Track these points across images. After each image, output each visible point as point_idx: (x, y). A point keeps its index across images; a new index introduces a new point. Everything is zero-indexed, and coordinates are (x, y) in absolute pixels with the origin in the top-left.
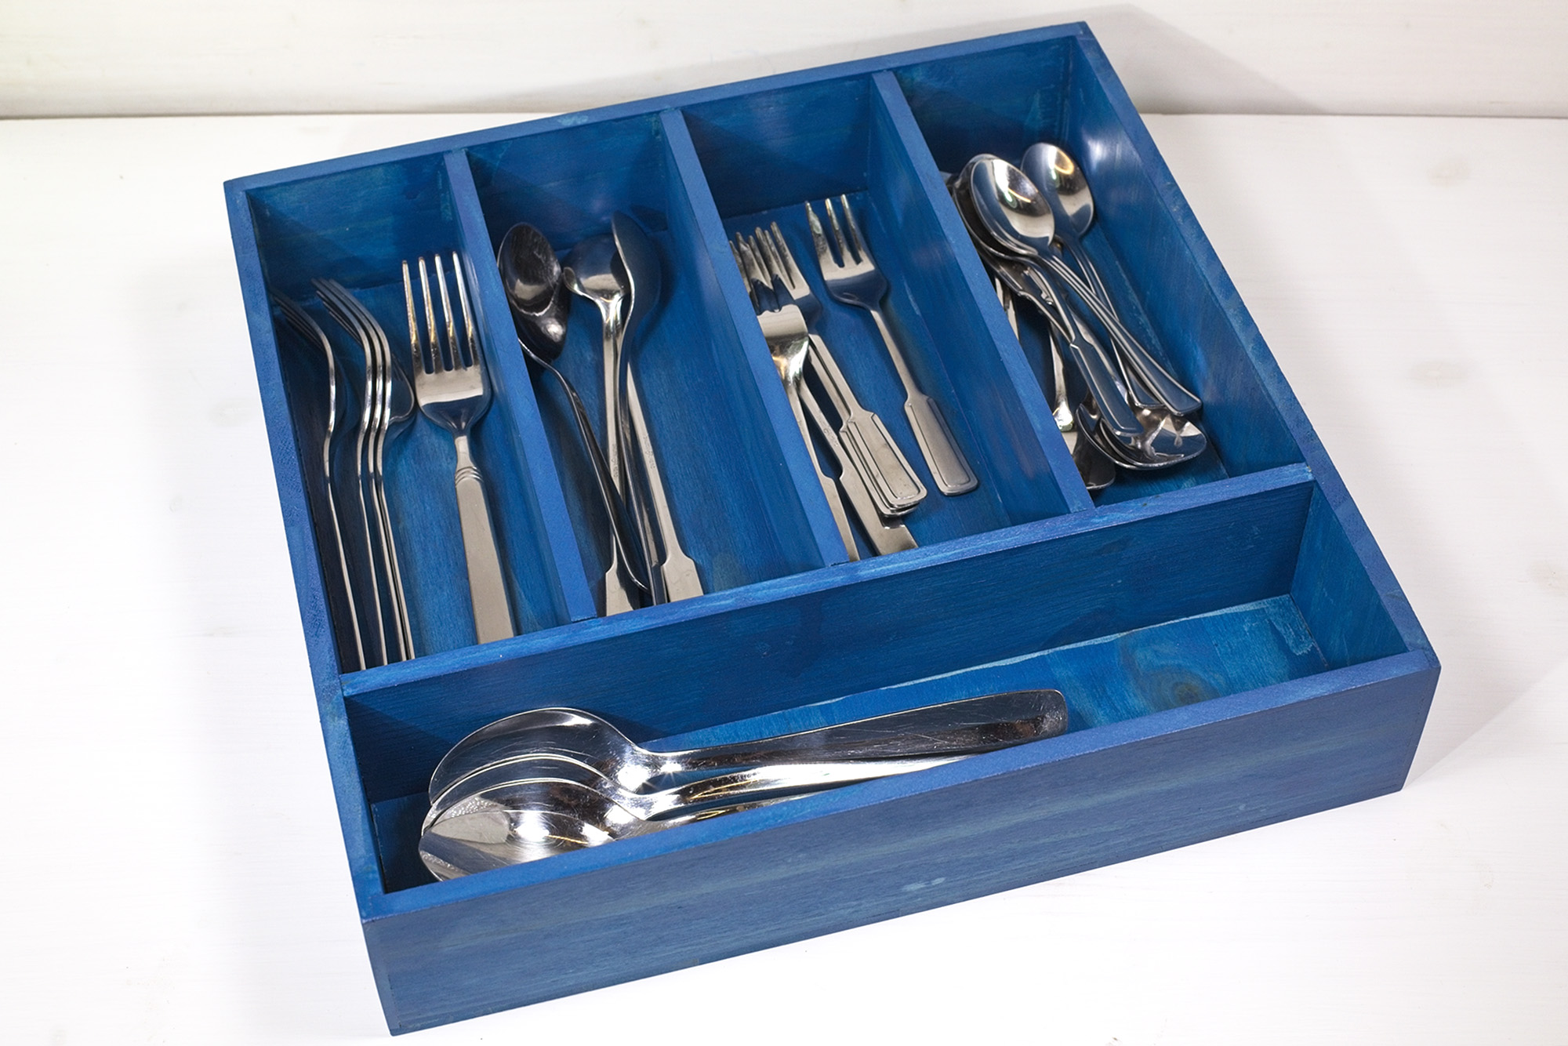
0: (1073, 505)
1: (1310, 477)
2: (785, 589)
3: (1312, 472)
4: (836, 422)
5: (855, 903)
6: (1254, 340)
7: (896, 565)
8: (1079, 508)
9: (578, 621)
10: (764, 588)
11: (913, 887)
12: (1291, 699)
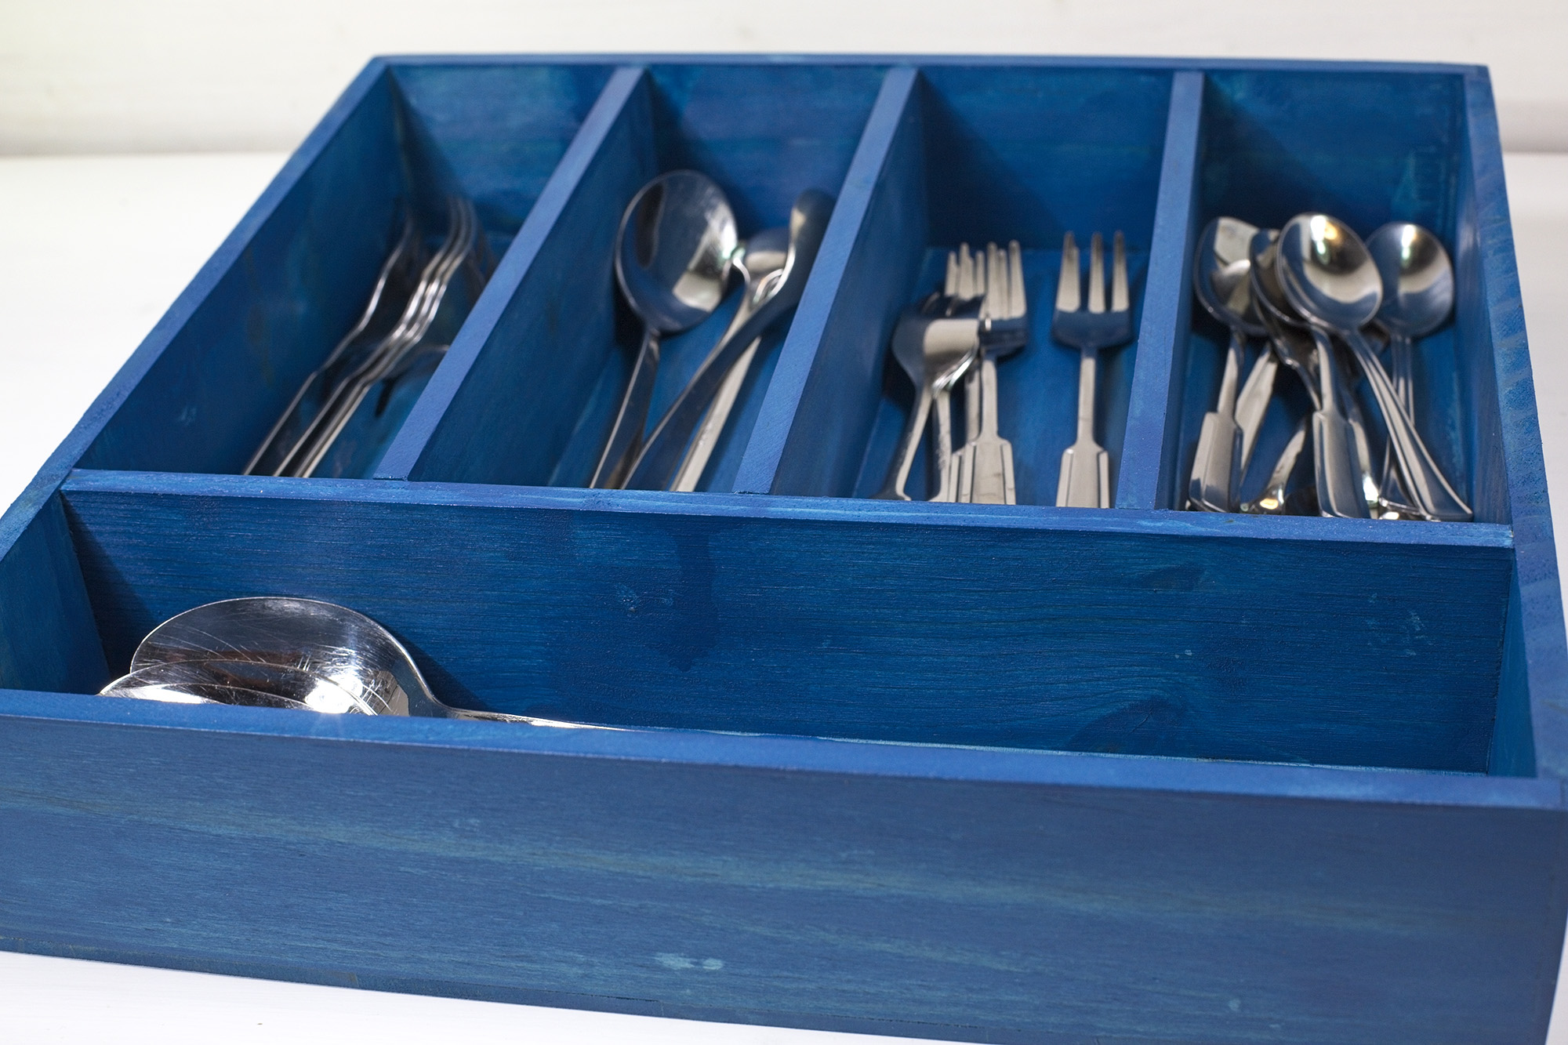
0: (1123, 499)
1: (1508, 543)
2: (659, 503)
3: (1513, 538)
4: (959, 441)
5: (581, 958)
6: (1518, 384)
7: (825, 511)
8: (1131, 505)
9: (379, 479)
10: (632, 497)
11: (677, 962)
12: (1295, 791)
